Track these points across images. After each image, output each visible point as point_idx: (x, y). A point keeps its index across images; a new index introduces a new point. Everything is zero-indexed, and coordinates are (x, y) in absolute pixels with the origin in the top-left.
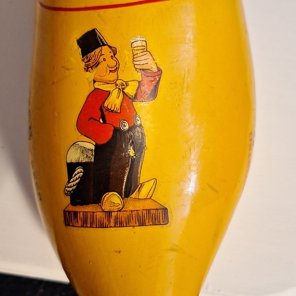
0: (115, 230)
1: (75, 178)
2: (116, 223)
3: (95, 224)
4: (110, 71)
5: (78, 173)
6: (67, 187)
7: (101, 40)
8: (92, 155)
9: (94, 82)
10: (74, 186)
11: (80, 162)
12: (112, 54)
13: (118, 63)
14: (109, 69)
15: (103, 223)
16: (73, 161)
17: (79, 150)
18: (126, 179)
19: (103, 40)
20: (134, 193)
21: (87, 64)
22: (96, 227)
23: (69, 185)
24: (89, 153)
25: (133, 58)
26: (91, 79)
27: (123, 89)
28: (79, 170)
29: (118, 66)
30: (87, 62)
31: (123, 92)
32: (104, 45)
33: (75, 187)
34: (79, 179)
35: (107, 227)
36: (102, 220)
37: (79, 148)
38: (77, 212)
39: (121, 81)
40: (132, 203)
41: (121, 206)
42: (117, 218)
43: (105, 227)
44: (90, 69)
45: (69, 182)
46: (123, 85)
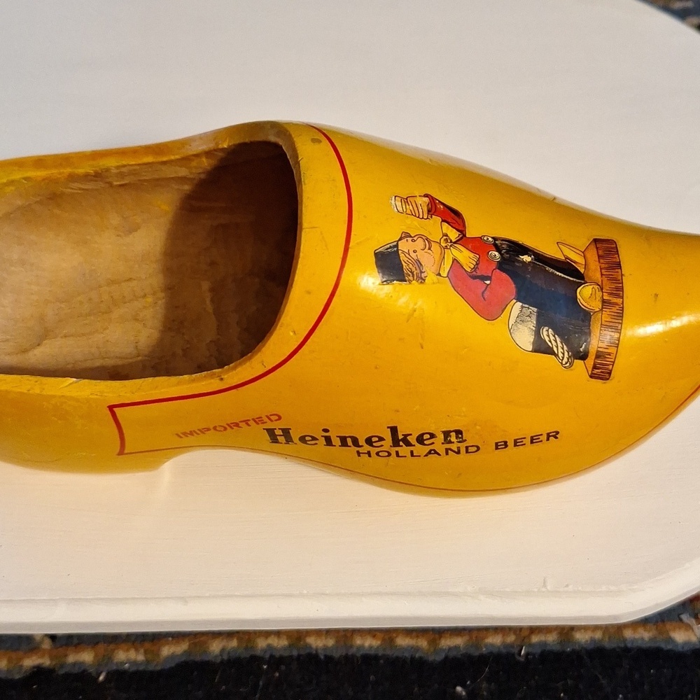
0: (627, 297)
1: (553, 342)
2: (618, 296)
3: (617, 325)
4: (429, 249)
5: (548, 336)
6: (562, 360)
7: (390, 247)
8: (529, 308)
9: (439, 274)
10: (563, 348)
11: (534, 328)
12: (410, 239)
13: (420, 236)
14: (426, 250)
15: (618, 313)
16: (532, 340)
17: (520, 326)
18: (560, 274)
19: (391, 245)
20: (579, 268)
21: (415, 278)
22: (621, 324)
23: (561, 355)
24: (525, 311)
25: (418, 217)
26: (435, 278)
27: (451, 242)
28: (545, 333)
29: (424, 238)
30: (413, 276)
31: (455, 243)
32: (397, 246)
33: (565, 346)
34: (556, 336)
35: (623, 308)
36: (613, 314)
37: (516, 326)
38: (598, 351)
39: (442, 240)
40: (591, 274)
41: (596, 287)
42: (610, 294)
43: (623, 310)
44: (423, 275)
45: (556, 355)
46: (446, 240)
